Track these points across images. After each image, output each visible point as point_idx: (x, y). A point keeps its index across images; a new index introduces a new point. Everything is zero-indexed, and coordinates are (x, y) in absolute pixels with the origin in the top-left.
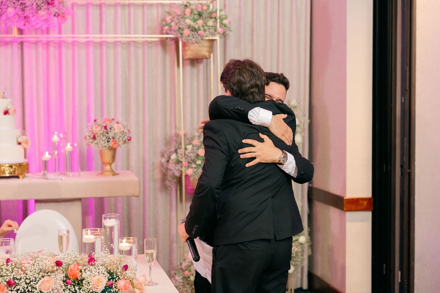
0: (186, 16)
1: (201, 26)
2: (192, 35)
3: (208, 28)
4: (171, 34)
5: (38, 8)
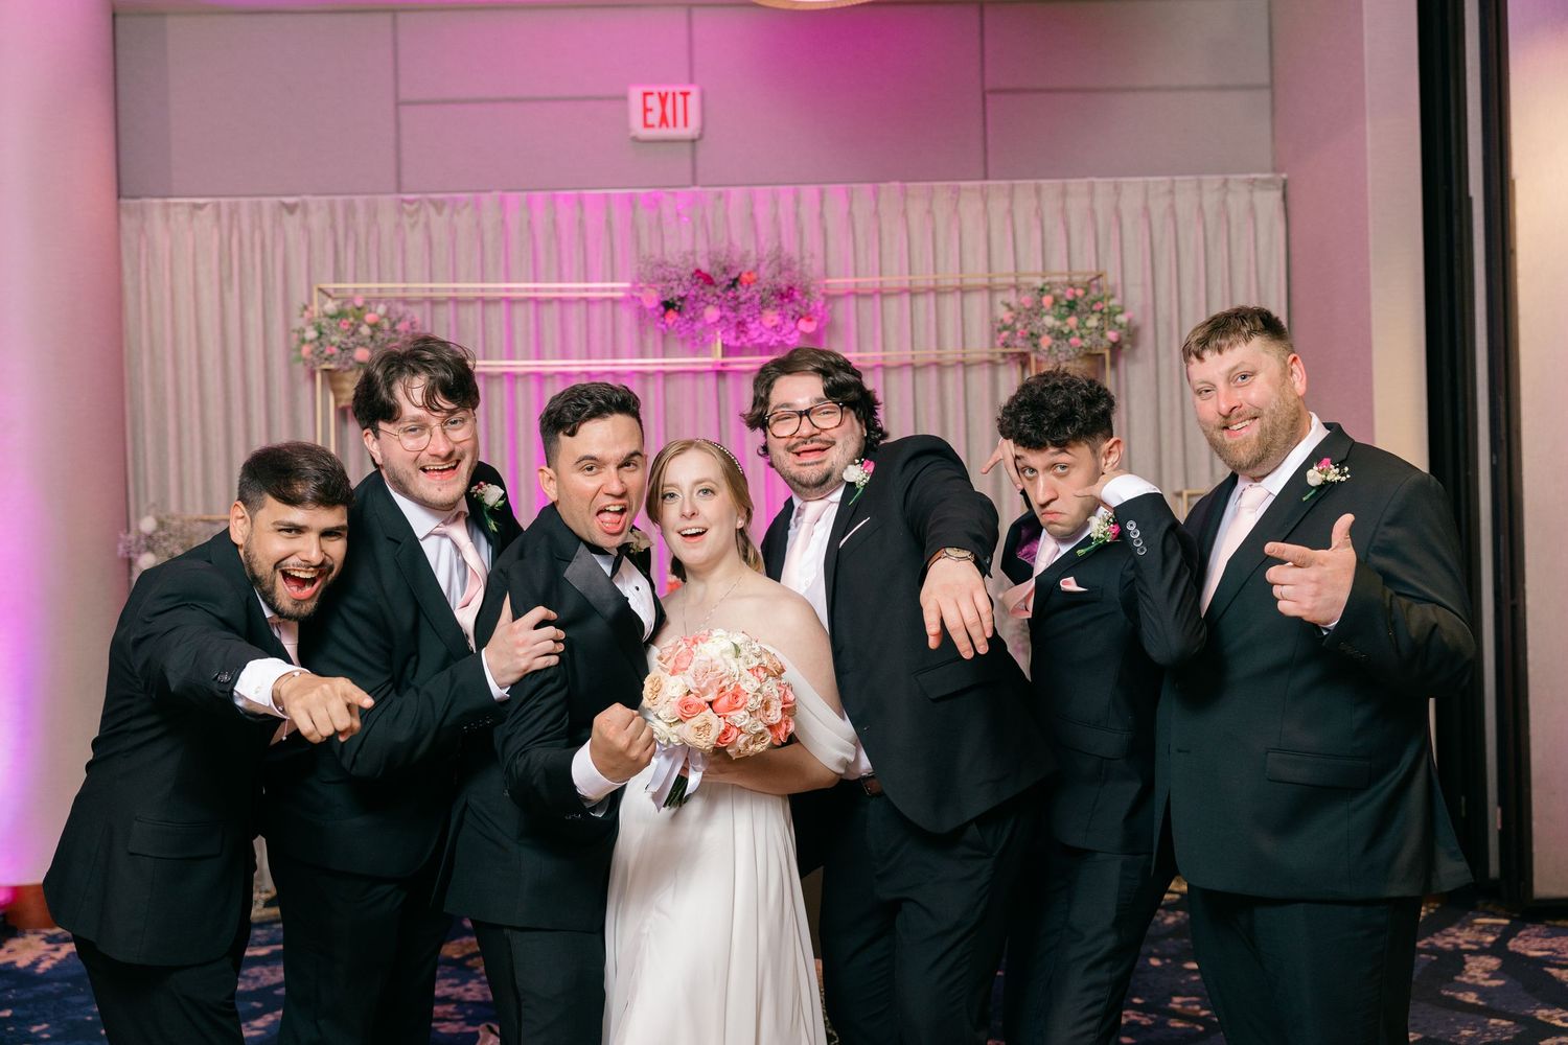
0: (1044, 310)
1: (1074, 327)
2: (1058, 346)
3: (1088, 332)
4: (1016, 347)
5: (764, 304)
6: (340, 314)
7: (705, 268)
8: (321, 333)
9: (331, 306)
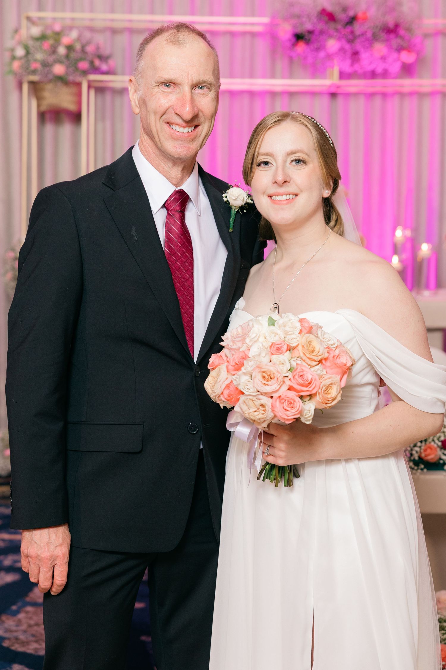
5: (375, 38)
6: (43, 38)
7: (330, 8)
8: (28, 53)
9: (36, 31)
